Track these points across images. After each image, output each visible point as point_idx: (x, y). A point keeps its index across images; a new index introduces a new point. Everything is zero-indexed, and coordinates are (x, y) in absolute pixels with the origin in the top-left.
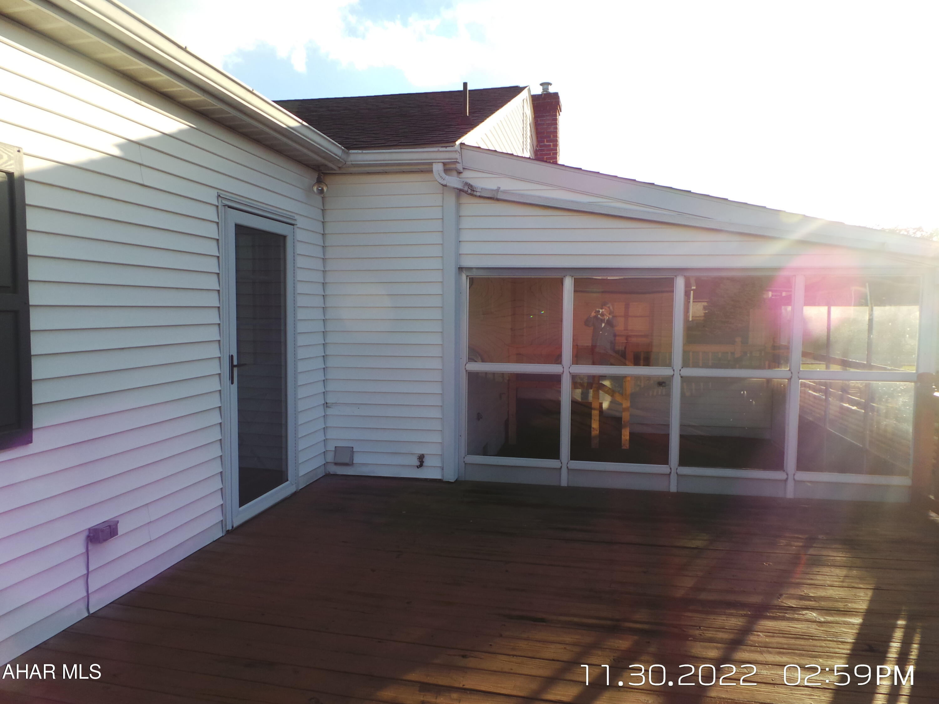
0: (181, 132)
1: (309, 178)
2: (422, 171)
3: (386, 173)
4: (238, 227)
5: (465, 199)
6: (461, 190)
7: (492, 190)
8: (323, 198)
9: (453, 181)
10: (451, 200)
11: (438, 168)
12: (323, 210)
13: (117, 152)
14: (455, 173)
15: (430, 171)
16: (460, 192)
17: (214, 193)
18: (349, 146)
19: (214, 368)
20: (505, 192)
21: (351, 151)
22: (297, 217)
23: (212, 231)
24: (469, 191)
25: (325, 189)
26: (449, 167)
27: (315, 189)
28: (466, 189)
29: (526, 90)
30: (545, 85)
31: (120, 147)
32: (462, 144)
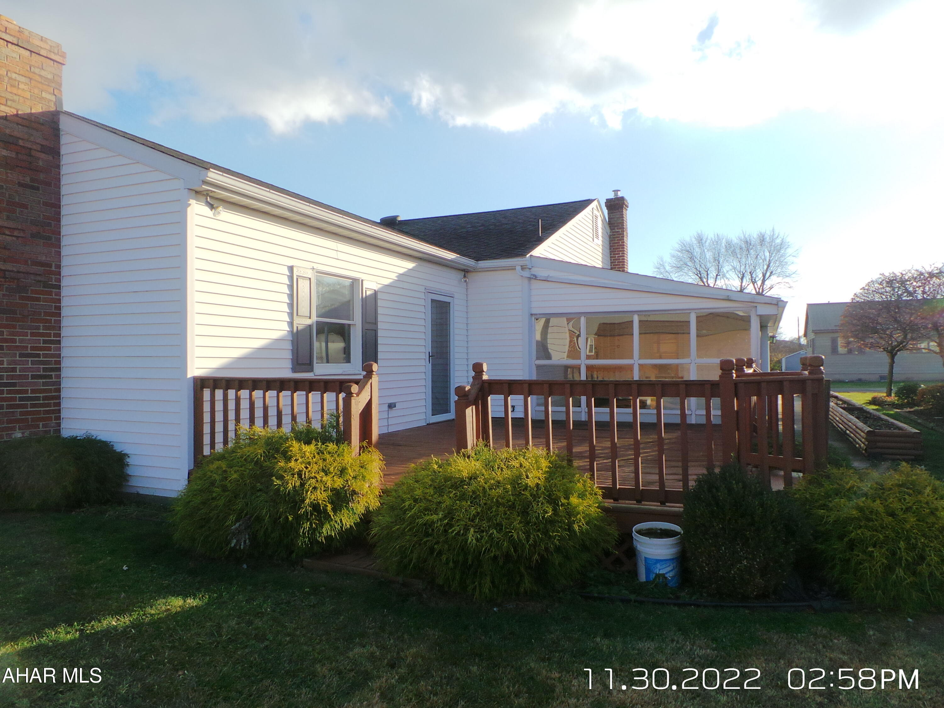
0: (414, 267)
1: (461, 275)
2: (512, 269)
3: (496, 270)
4: (433, 301)
5: (533, 281)
6: (530, 278)
7: (546, 277)
8: (467, 284)
9: (526, 274)
10: (526, 281)
11: (518, 268)
12: (467, 289)
13: (396, 279)
14: (528, 270)
15: (515, 269)
16: (530, 279)
17: (424, 288)
18: (478, 259)
19: (423, 356)
20: (551, 277)
21: (479, 262)
22: (455, 293)
23: (422, 302)
24: (534, 278)
25: (467, 280)
26: (523, 268)
27: (463, 280)
28: (532, 277)
29: (596, 200)
30: (616, 191)
31: (397, 277)
32: (531, 255)
